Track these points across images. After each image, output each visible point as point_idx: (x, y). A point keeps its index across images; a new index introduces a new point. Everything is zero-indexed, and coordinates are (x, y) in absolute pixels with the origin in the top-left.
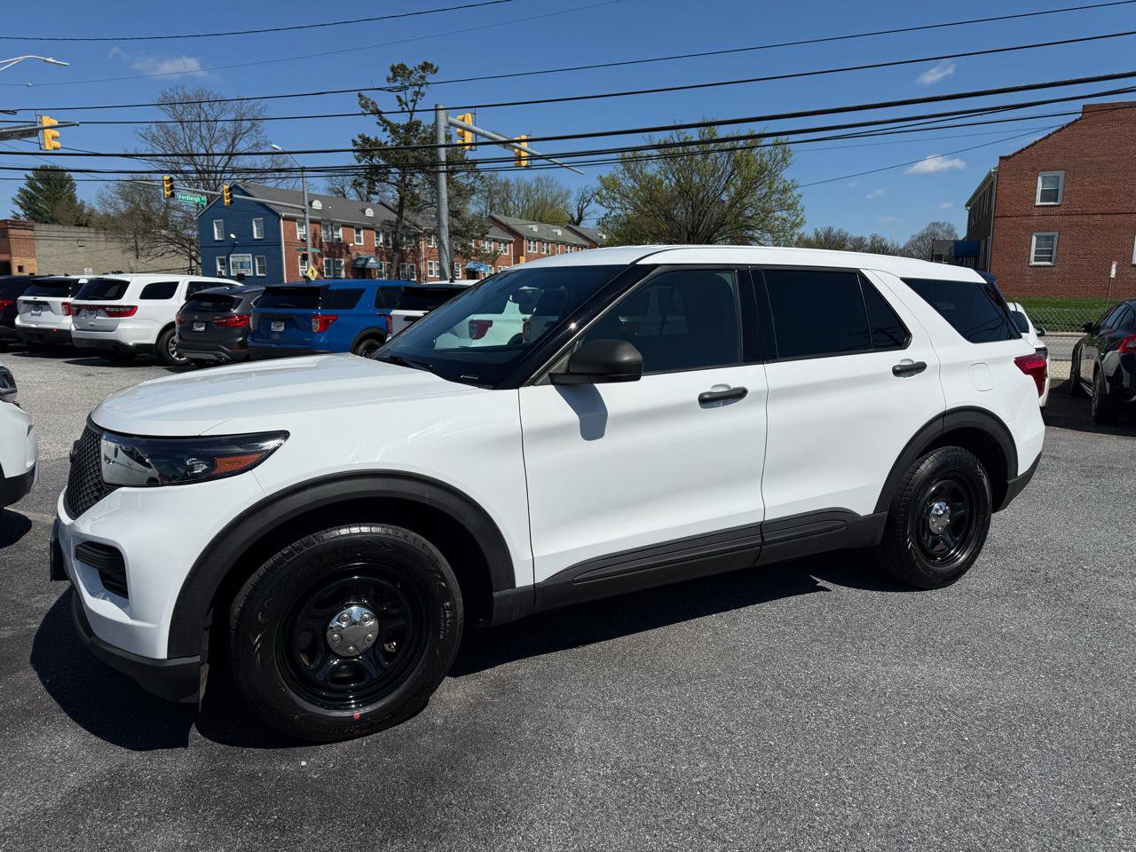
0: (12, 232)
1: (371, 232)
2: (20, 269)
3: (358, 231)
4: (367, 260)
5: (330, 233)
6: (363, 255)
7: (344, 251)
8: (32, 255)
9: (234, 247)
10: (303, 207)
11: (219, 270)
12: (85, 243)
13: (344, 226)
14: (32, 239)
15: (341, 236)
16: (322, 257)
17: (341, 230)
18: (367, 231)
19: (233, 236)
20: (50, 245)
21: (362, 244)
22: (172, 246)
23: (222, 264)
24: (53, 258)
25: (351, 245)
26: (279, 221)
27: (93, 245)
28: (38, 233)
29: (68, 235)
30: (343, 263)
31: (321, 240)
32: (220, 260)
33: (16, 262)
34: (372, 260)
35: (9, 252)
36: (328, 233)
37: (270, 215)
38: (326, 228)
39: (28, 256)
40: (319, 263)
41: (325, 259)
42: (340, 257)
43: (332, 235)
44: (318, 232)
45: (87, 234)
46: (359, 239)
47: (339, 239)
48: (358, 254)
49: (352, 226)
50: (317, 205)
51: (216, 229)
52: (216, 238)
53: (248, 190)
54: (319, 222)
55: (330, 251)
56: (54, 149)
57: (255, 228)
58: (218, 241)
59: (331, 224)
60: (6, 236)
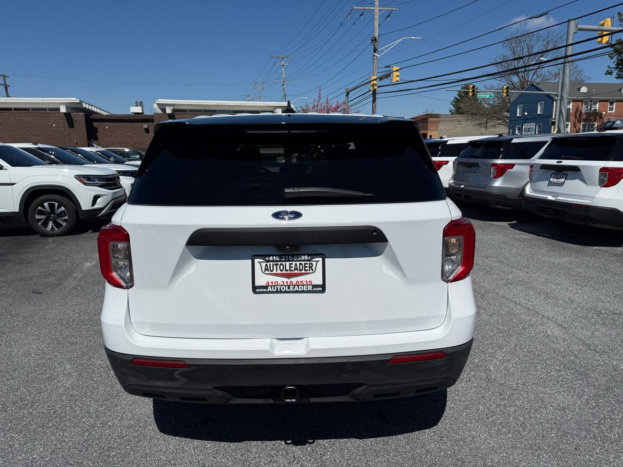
0: (429, 119)
2: (431, 137)
3: (612, 104)
4: (614, 122)
5: (589, 107)
6: (613, 119)
7: (598, 117)
8: (436, 130)
9: (526, 120)
10: (557, 93)
11: (517, 133)
12: (462, 123)
13: (601, 101)
14: (438, 122)
15: (597, 108)
16: (580, 123)
17: (598, 105)
18: (618, 103)
19: (526, 113)
20: (445, 124)
21: (614, 112)
22: (500, 122)
23: (519, 130)
24: (445, 131)
25: (604, 113)
26: (553, 102)
27: (465, 123)
28: (441, 119)
29: (453, 119)
30: (596, 125)
31: (581, 112)
32: (518, 127)
33: (429, 134)
35: (427, 129)
36: (587, 107)
37: (549, 99)
38: (587, 103)
39: (435, 131)
40: (577, 127)
41: (582, 123)
42: (595, 121)
43: (591, 108)
44: (580, 106)
45: (463, 118)
46: (611, 109)
47: (596, 110)
48: (608, 119)
49: (607, 101)
50: (584, 90)
51: (518, 111)
52: (518, 115)
53: (539, 86)
54: (582, 101)
55: (587, 118)
56: (397, 81)
57: (539, 108)
58: (519, 117)
59: (591, 101)
60: (427, 122)
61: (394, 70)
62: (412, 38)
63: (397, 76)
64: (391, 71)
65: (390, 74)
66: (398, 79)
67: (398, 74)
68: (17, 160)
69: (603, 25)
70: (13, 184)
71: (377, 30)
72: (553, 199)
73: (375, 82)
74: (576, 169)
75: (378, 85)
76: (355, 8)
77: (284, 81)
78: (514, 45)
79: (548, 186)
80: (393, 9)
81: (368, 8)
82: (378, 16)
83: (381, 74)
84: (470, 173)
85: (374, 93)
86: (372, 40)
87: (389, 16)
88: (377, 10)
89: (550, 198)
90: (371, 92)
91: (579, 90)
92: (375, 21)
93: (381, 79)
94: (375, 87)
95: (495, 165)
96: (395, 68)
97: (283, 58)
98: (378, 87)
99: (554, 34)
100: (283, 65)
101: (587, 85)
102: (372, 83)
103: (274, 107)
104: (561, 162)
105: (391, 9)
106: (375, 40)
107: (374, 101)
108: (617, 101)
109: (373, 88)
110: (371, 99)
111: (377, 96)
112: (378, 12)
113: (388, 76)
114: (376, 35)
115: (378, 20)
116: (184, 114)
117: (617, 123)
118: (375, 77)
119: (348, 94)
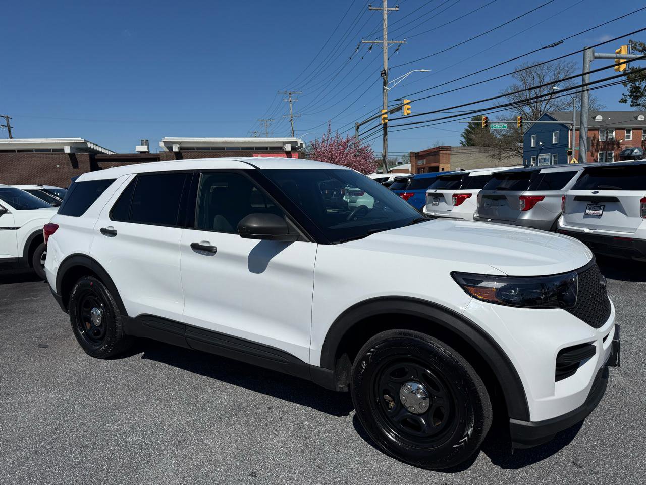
0: (441, 152)
1: (639, 131)
2: (443, 169)
3: (628, 132)
4: (632, 151)
5: (606, 135)
6: (631, 147)
7: (615, 146)
8: (448, 162)
9: (540, 150)
10: (572, 122)
11: (532, 163)
12: (474, 154)
13: (617, 129)
14: (450, 154)
15: (614, 136)
16: (597, 151)
17: (614, 133)
18: (635, 131)
19: (541, 144)
20: (458, 157)
21: (631, 140)
22: (513, 152)
23: (534, 160)
24: (458, 163)
25: (621, 141)
26: (568, 132)
27: (478, 154)
28: (452, 151)
29: (466, 151)
30: (614, 154)
31: (598, 141)
32: (533, 158)
33: (441, 166)
34: (636, 150)
35: (439, 162)
36: (604, 136)
37: (564, 129)
38: (602, 132)
39: (447, 163)
40: (595, 156)
41: (599, 152)
42: (612, 149)
43: (607, 137)
44: (597, 135)
45: (475, 150)
46: (628, 137)
47: (612, 139)
48: (626, 147)
49: (623, 129)
50: (599, 118)
51: (532, 141)
52: (532, 146)
53: (553, 116)
54: (598, 130)
55: (604, 147)
56: (408, 114)
57: (554, 137)
58: (533, 147)
59: (607, 130)
60: (438, 154)
61: (405, 103)
62: (423, 70)
63: (408, 109)
64: (402, 104)
65: (401, 107)
66: (409, 111)
67: (409, 106)
68: (22, 202)
69: (619, 52)
70: (17, 228)
71: (387, 64)
72: (591, 232)
73: (386, 116)
74: (614, 200)
75: (389, 119)
76: (363, 42)
77: (292, 117)
78: (524, 75)
79: (584, 218)
80: (403, 42)
81: (376, 42)
82: (387, 50)
83: (391, 107)
84: (498, 205)
85: (385, 126)
86: (382, 74)
87: (398, 49)
88: (385, 43)
89: (587, 231)
90: (382, 126)
91: (594, 118)
92: (384, 54)
93: (392, 112)
94: (386, 121)
95: (523, 197)
96: (406, 101)
97: (290, 94)
98: (389, 120)
99: (565, 63)
100: (290, 101)
101: (602, 114)
102: (383, 116)
103: (283, 142)
104: (598, 193)
105: (400, 42)
106: (385, 73)
107: (385, 134)
108: (634, 129)
109: (384, 121)
110: (382, 132)
111: (388, 129)
112: (387, 45)
113: (399, 109)
114: (386, 69)
115: (387, 53)
116: (191, 152)
117: (635, 151)
118: (385, 111)
119: (358, 128)
